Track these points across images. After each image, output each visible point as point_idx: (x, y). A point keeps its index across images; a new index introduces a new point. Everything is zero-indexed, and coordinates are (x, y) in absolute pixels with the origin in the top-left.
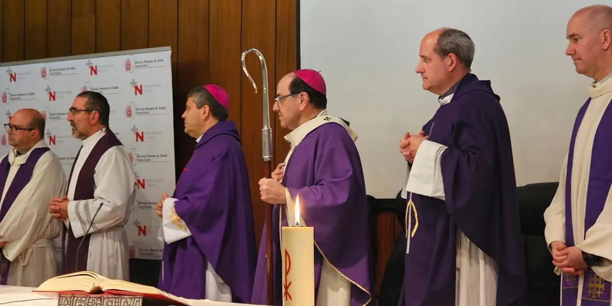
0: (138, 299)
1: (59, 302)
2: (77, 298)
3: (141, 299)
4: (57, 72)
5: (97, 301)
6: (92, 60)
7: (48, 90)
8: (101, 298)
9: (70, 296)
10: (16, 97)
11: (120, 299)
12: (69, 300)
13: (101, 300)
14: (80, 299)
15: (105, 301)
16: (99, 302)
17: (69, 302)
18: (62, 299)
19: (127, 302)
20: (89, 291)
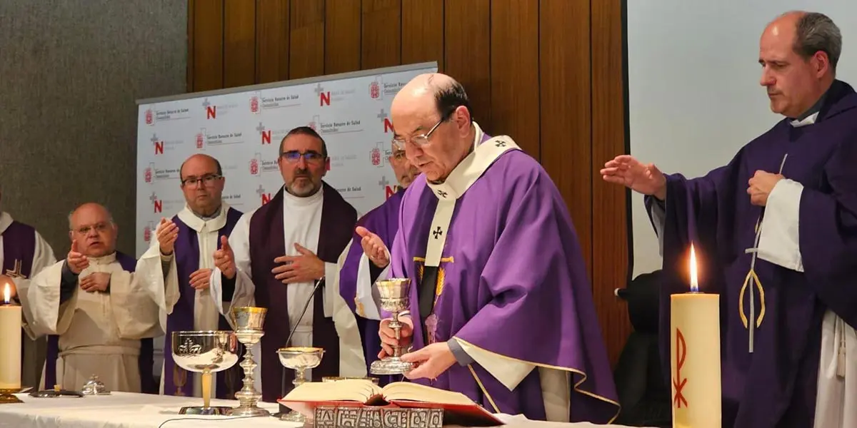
0: (436, 413)
1: (316, 417)
2: (342, 412)
3: (441, 413)
4: (273, 104)
5: (373, 415)
6: (323, 85)
7: (260, 128)
8: (379, 411)
9: (333, 408)
10: (217, 140)
11: (409, 412)
12: (331, 415)
13: (380, 415)
14: (347, 413)
15: (386, 416)
16: (378, 418)
17: (331, 418)
18: (321, 413)
19: (420, 418)
20: (365, 401)
